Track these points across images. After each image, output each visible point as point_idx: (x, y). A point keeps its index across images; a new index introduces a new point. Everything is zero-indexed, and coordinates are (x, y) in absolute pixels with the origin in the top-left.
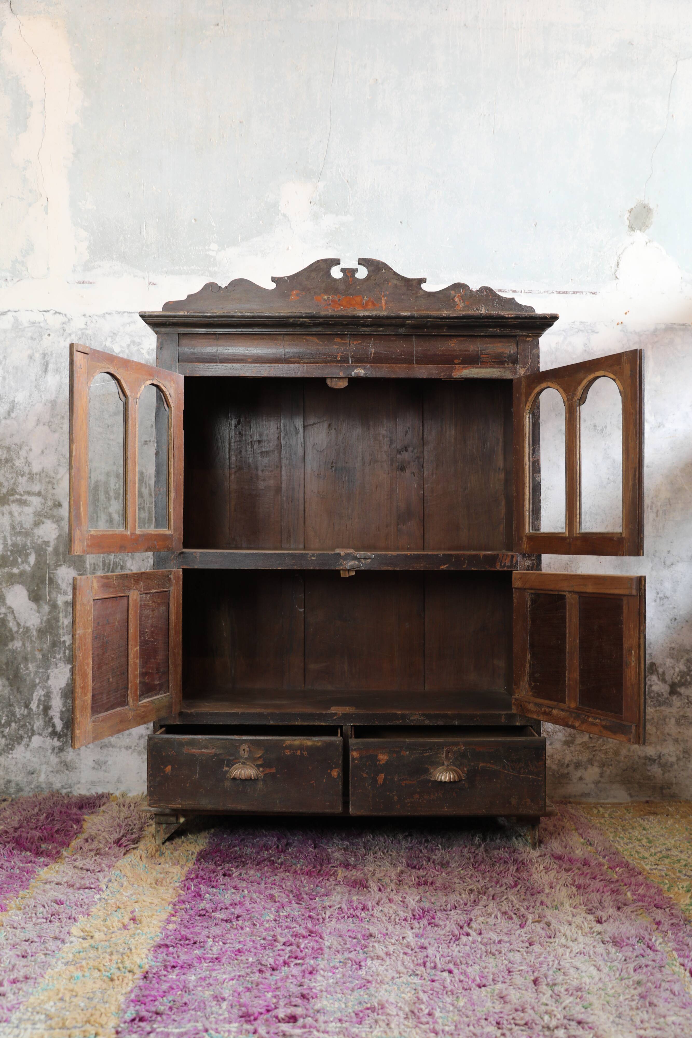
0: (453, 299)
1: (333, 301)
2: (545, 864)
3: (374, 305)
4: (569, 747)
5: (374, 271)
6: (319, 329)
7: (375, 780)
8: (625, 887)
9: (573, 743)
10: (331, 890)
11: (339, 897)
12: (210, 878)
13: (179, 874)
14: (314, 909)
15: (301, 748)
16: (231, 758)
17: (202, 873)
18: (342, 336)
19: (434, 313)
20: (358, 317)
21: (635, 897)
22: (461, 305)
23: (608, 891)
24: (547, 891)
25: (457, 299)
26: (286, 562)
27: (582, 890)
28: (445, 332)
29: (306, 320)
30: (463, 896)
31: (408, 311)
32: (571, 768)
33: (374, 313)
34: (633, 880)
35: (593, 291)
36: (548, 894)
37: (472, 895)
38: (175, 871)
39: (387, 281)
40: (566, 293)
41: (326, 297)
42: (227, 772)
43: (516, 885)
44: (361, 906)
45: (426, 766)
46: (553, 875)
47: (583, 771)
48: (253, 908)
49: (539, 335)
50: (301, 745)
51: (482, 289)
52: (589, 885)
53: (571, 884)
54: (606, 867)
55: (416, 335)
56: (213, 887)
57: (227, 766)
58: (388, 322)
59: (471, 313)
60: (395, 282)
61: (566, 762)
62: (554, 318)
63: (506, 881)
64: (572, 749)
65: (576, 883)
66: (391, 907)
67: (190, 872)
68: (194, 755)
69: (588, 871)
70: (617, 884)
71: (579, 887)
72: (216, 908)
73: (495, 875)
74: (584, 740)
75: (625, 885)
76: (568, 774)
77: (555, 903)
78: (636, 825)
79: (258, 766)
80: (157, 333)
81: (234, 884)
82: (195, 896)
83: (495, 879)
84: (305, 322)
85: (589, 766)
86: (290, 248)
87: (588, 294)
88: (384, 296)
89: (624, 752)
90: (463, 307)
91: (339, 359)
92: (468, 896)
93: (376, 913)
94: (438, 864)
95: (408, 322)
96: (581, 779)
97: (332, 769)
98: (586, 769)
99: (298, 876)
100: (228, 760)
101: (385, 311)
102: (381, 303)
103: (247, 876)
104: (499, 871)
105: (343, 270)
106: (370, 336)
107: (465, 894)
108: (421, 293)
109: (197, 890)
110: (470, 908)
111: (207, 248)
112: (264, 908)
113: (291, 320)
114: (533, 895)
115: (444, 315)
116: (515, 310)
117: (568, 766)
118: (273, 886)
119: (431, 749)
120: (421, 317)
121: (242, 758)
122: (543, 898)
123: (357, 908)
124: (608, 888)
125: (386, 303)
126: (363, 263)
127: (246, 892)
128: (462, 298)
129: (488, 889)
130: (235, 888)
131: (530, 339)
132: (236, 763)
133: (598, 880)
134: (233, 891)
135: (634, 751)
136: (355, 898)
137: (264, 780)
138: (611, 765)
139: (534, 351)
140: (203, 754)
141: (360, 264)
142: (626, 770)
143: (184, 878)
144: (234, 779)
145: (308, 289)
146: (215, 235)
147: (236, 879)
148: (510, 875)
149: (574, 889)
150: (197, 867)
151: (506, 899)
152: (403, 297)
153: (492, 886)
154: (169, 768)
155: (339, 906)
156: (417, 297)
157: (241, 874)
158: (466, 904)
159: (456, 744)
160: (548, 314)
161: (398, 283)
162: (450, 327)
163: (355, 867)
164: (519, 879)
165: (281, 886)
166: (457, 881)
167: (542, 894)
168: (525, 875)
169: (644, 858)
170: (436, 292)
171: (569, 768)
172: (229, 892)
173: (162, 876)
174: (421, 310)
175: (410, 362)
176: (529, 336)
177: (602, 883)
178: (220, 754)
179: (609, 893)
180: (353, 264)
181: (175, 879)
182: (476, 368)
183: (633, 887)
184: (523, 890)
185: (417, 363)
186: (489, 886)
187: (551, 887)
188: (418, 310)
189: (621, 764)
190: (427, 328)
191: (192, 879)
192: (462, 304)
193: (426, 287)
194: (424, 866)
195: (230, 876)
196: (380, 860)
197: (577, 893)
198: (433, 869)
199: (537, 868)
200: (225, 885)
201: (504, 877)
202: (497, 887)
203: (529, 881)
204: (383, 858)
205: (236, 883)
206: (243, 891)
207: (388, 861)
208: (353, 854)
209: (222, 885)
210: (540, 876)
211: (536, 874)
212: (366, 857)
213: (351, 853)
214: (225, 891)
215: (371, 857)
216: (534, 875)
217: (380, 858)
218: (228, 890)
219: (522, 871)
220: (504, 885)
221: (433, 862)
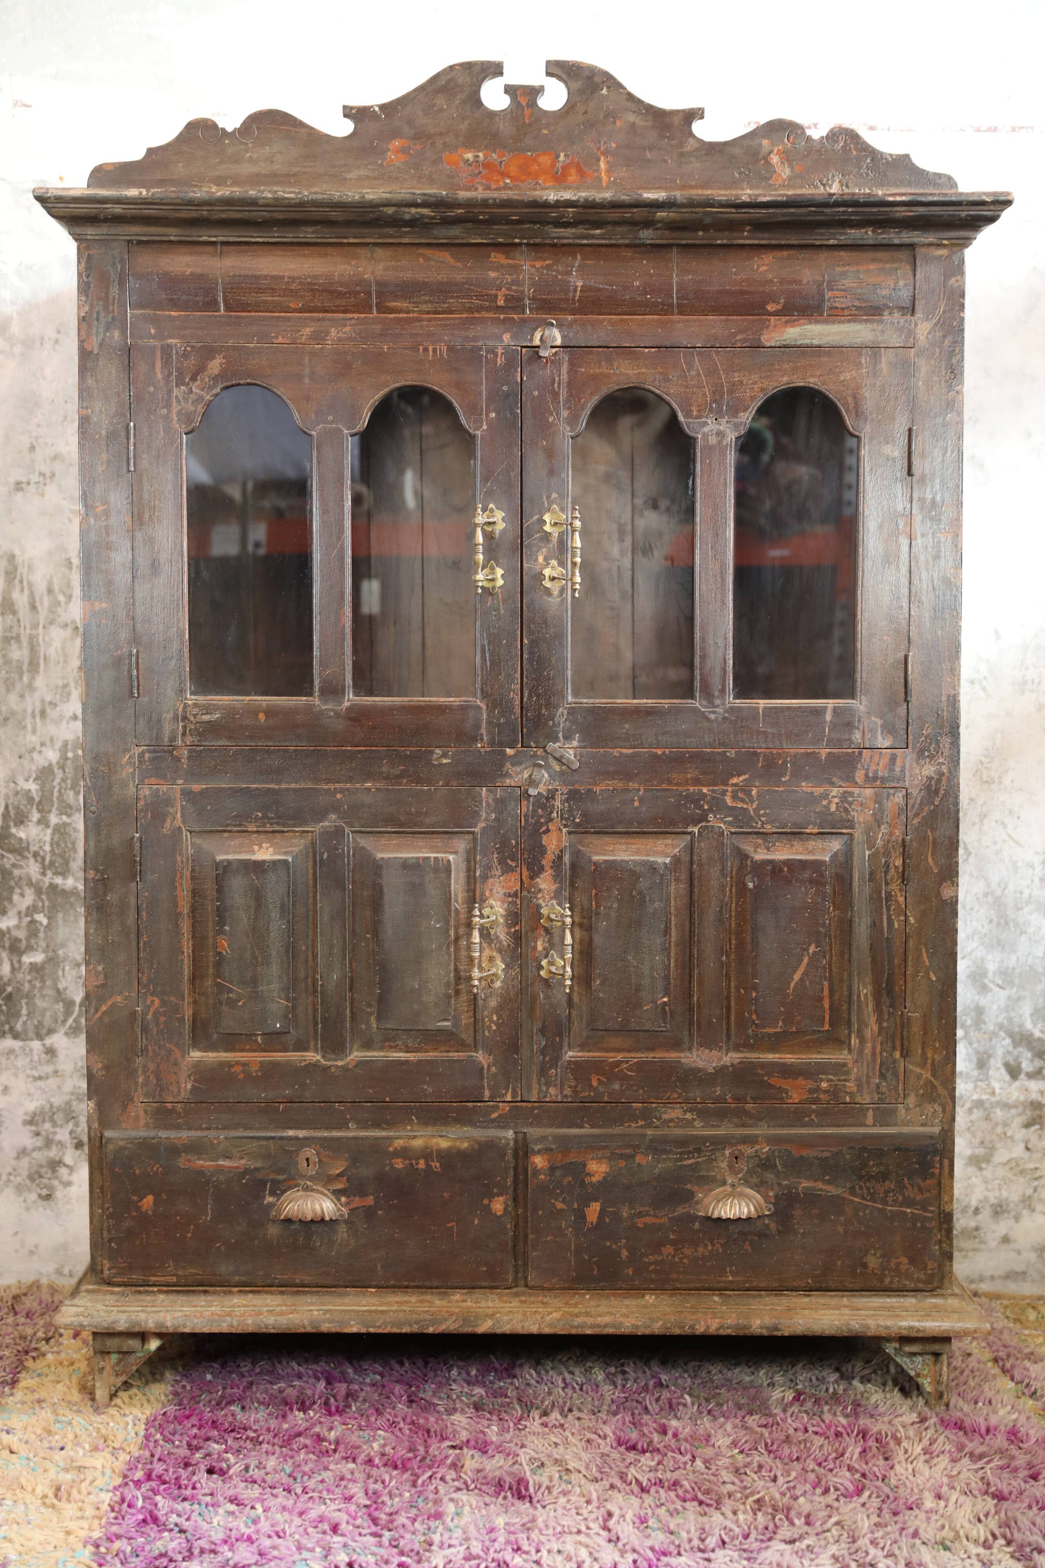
0: (766, 158)
1: (486, 165)
2: (925, 1442)
3: (581, 173)
4: (981, 1169)
5: (581, 92)
6: (455, 231)
7: (581, 1216)
9: (988, 1161)
10: (448, 1503)
12: (177, 1479)
13: (108, 1472)
15: (427, 1154)
16: (281, 1177)
17: (159, 1468)
18: (508, 247)
19: (721, 194)
20: (546, 205)
22: (785, 172)
24: (927, 1505)
25: (775, 159)
26: (384, 769)
28: (746, 238)
29: (425, 211)
30: (741, 1517)
31: (661, 188)
32: (985, 1216)
33: (583, 195)
36: (931, 1511)
37: (760, 1515)
38: (98, 1464)
39: (611, 115)
40: (993, 130)
41: (469, 156)
42: (271, 1206)
43: (859, 1492)
44: (510, 1542)
45: (689, 1186)
46: (942, 1465)
47: (1011, 1222)
48: (274, 1547)
49: (966, 242)
50: (426, 1147)
51: (836, 134)
52: (1022, 1493)
53: (981, 1491)
55: (678, 245)
56: (185, 1499)
57: (273, 1193)
58: (614, 215)
59: (807, 192)
60: (631, 118)
61: (974, 1203)
62: (1002, 203)
63: (837, 1480)
64: (988, 1173)
65: (993, 1489)
66: (578, 1545)
67: (132, 1468)
68: (201, 1173)
69: (1021, 1460)
72: (190, 1550)
73: (812, 1465)
74: (1014, 1155)
76: (977, 1229)
77: (944, 1535)
79: (338, 1193)
80: (77, 238)
81: (231, 1492)
82: (144, 1521)
83: (812, 1476)
84: (423, 216)
85: (1025, 1212)
88: (605, 153)
90: (790, 178)
91: (501, 303)
92: (750, 1517)
93: (547, 1557)
94: (686, 1440)
95: (661, 214)
96: (1006, 1240)
97: (491, 1196)
98: (1017, 1218)
99: (374, 1472)
100: (274, 1182)
101: (608, 188)
102: (598, 170)
103: (262, 1472)
104: (820, 1457)
105: (510, 90)
106: (570, 249)
107: (745, 1512)
108: (690, 145)
109: (149, 1507)
110: (756, 1545)
112: (300, 1548)
113: (390, 211)
114: (895, 1514)
115: (745, 198)
116: (910, 184)
117: (977, 1211)
119: (698, 1150)
120: (691, 204)
121: (302, 1176)
122: (918, 1522)
123: (502, 1547)
125: (609, 171)
126: (558, 71)
127: (259, 1509)
128: (787, 157)
129: (796, 1498)
130: (233, 1500)
131: (943, 252)
132: (290, 1188)
134: (232, 1507)
136: (500, 1521)
137: (348, 1222)
139: (953, 280)
140: (220, 1170)
141: (549, 74)
143: (119, 1481)
144: (288, 1221)
145: (429, 136)
147: (236, 1480)
148: (844, 1467)
149: (987, 1500)
150: (147, 1454)
151: (838, 1523)
152: (649, 155)
154: (149, 1200)
155: (464, 1542)
156: (682, 154)
157: (247, 1469)
158: (746, 1536)
159: (750, 1140)
160: (987, 194)
161: (639, 121)
162: (759, 226)
163: (500, 1450)
164: (865, 1476)
167: (916, 1511)
168: (879, 1466)
170: (726, 144)
171: (980, 1217)
172: (221, 1511)
173: (68, 1477)
174: (691, 187)
175: (665, 309)
176: (939, 246)
178: (256, 1169)
180: (535, 76)
181: (100, 1483)
182: (817, 322)
184: (875, 1502)
185: (681, 313)
186: (798, 1492)
187: (938, 1497)
188: (683, 187)
190: (705, 228)
191: (138, 1484)
192: (788, 171)
193: (702, 130)
194: (654, 1445)
195: (222, 1473)
196: (555, 1430)
197: (993, 1511)
198: (673, 1451)
199: (906, 1452)
200: (212, 1494)
201: (831, 1470)
202: (814, 1494)
203: (886, 1480)
204: (562, 1426)
205: (238, 1490)
206: (253, 1508)
207: (573, 1434)
208: (495, 1418)
209: (205, 1495)
210: (910, 1470)
211: (904, 1464)
212: (523, 1422)
213: (490, 1413)
214: (210, 1508)
215: (534, 1423)
216: (897, 1467)
217: (555, 1426)
218: (219, 1506)
219: (874, 1456)
220: (832, 1489)
221: (675, 1435)
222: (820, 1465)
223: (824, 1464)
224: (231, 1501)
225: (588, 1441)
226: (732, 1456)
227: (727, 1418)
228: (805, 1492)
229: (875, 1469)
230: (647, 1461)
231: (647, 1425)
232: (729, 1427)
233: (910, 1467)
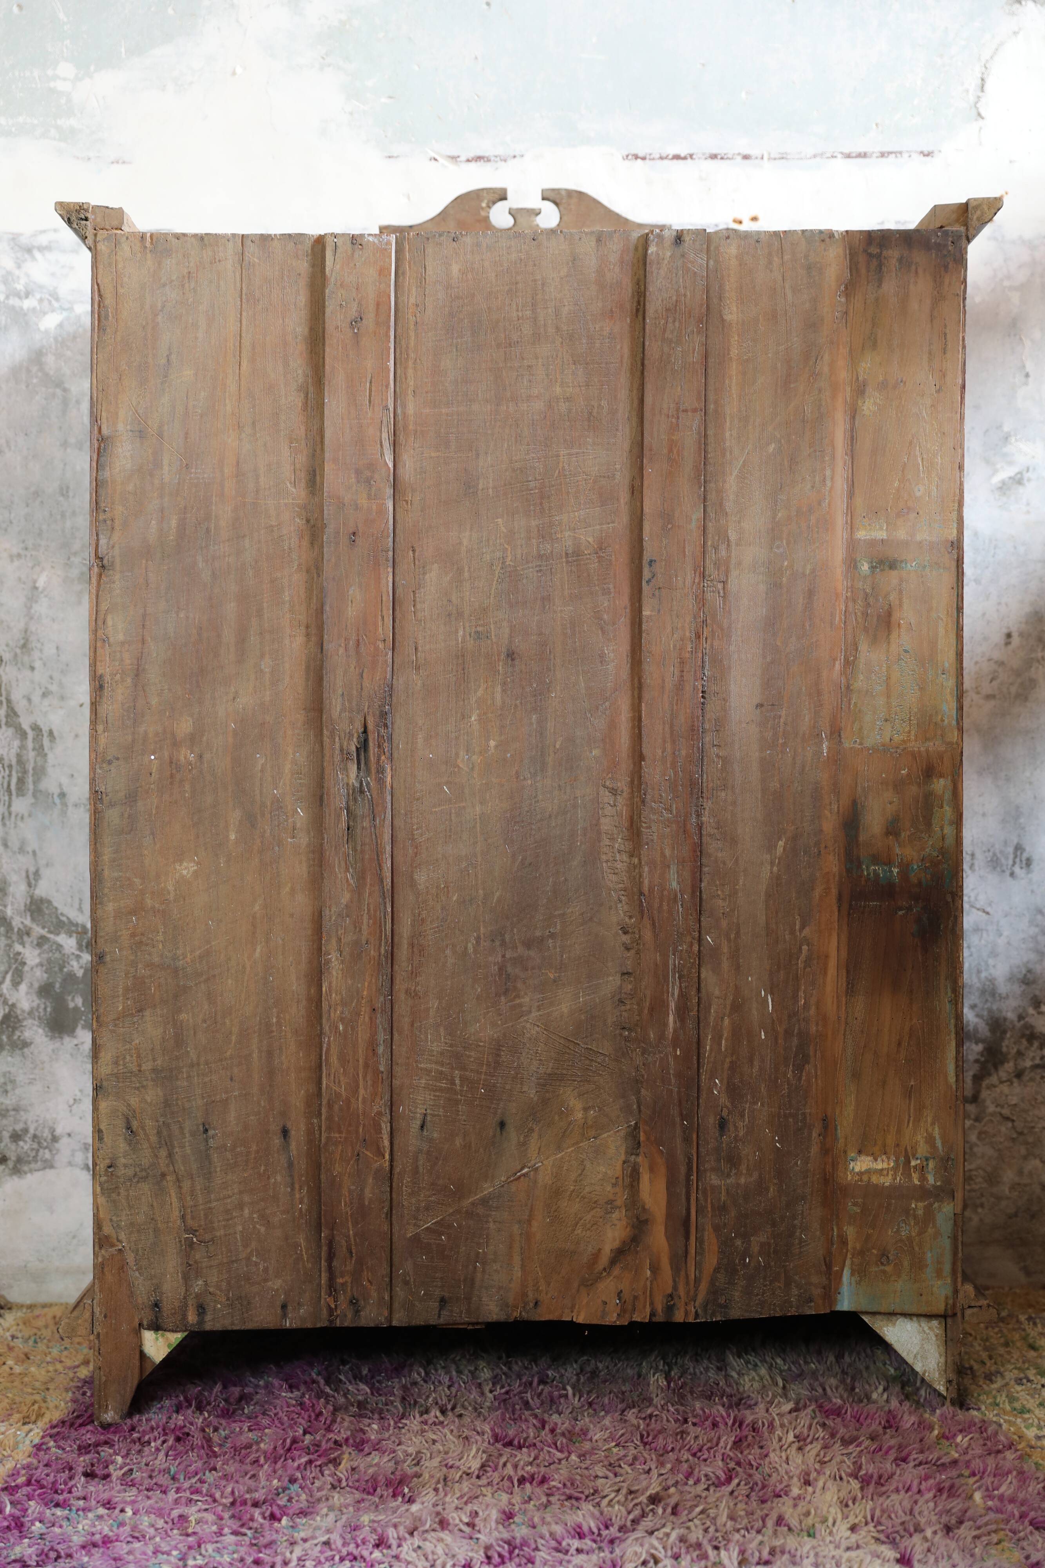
2: (797, 1431)
8: (971, 1480)
10: (319, 1500)
11: (332, 1516)
12: (55, 1483)
14: (268, 1546)
17: (41, 1473)
21: (990, 1503)
23: (929, 1490)
24: (795, 1491)
27: (871, 1488)
34: (991, 1462)
35: (926, 150)
36: (799, 1497)
40: (863, 155)
43: (729, 1480)
44: (373, 1538)
46: (814, 1452)
48: (131, 1552)
52: (891, 1477)
53: (851, 1475)
54: (936, 1432)
56: (57, 1505)
63: (708, 1470)
65: (862, 1472)
66: (440, 1540)
67: (15, 1474)
69: (893, 1442)
70: (954, 1473)
71: (865, 1482)
72: (47, 1556)
73: (686, 1455)
75: (973, 1474)
77: (810, 1521)
78: (1017, 1336)
81: (105, 1496)
83: (685, 1466)
86: (239, 70)
87: (914, 156)
89: (1009, 1176)
92: (619, 1509)
93: (406, 1552)
94: (563, 1434)
103: (144, 1475)
104: (695, 1448)
109: (17, 1513)
110: (618, 1538)
111: (50, 72)
112: (157, 1551)
114: (763, 1502)
118: (195, 1497)
122: (784, 1509)
123: (364, 1543)
124: (931, 1482)
127: (129, 1512)
129: (666, 1489)
130: (108, 1504)
133: (912, 1464)
134: (101, 1511)
135: (1031, 1174)
136: (365, 1519)
138: (982, 1205)
142: (1016, 1215)
146: (67, 42)
147: (115, 1484)
148: (719, 1457)
149: (855, 1485)
150: (35, 1460)
151: (702, 1512)
153: (676, 1484)
155: (324, 1539)
163: (377, 1447)
164: (739, 1464)
165: (212, 1496)
166: (599, 1470)
167: (783, 1499)
168: (752, 1455)
169: (1023, 1411)
172: (90, 1515)
177: (921, 1471)
179: (931, 1495)
183: (988, 1480)
184: (744, 1490)
186: (670, 1482)
187: (807, 1483)
189: (1004, 1203)
194: (531, 1440)
196: (434, 1428)
197: (860, 1495)
198: (549, 1446)
199: (780, 1439)
200: (84, 1498)
201: (705, 1460)
202: (686, 1484)
203: (760, 1469)
204: (442, 1423)
205: (114, 1493)
206: (122, 1511)
207: (452, 1431)
208: (376, 1416)
209: (79, 1499)
210: (784, 1458)
211: (778, 1452)
212: (404, 1421)
213: (372, 1412)
214: (80, 1513)
215: (414, 1423)
216: (772, 1455)
217: (435, 1424)
218: (90, 1510)
219: (749, 1445)
220: (703, 1479)
221: (552, 1431)
222: (694, 1455)
223: (699, 1454)
224: (104, 1505)
225: (467, 1438)
226: (609, 1449)
227: (607, 1413)
228: (677, 1482)
229: (751, 1457)
230: (523, 1456)
231: (526, 1420)
232: (607, 1421)
233: (784, 1455)
